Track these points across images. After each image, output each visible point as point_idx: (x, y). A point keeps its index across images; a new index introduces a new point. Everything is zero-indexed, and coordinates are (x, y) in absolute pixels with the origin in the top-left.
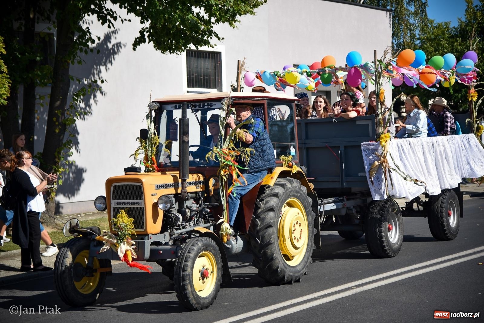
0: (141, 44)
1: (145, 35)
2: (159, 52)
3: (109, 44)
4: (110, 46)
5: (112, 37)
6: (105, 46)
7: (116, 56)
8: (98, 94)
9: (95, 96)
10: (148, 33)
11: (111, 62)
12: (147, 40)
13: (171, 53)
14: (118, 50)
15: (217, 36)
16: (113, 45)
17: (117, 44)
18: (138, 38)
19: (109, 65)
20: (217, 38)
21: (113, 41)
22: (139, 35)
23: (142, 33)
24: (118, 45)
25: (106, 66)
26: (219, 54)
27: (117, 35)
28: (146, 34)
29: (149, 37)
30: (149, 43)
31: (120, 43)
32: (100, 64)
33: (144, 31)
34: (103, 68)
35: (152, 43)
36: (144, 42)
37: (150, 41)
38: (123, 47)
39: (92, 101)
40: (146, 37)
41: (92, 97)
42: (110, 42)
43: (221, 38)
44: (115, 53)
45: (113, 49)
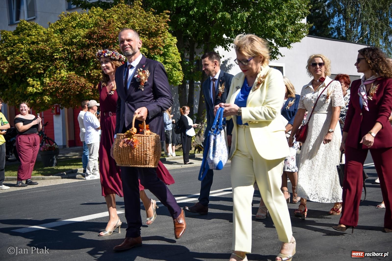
3: (226, 65)
4: (227, 66)
5: (228, 62)
7: (230, 71)
14: (231, 67)
15: (281, 55)
16: (228, 66)
20: (281, 56)
21: (229, 63)
24: (231, 65)
26: (282, 67)
27: (230, 61)
38: (233, 66)
42: (227, 64)
43: (283, 55)
44: (229, 69)
45: (228, 67)
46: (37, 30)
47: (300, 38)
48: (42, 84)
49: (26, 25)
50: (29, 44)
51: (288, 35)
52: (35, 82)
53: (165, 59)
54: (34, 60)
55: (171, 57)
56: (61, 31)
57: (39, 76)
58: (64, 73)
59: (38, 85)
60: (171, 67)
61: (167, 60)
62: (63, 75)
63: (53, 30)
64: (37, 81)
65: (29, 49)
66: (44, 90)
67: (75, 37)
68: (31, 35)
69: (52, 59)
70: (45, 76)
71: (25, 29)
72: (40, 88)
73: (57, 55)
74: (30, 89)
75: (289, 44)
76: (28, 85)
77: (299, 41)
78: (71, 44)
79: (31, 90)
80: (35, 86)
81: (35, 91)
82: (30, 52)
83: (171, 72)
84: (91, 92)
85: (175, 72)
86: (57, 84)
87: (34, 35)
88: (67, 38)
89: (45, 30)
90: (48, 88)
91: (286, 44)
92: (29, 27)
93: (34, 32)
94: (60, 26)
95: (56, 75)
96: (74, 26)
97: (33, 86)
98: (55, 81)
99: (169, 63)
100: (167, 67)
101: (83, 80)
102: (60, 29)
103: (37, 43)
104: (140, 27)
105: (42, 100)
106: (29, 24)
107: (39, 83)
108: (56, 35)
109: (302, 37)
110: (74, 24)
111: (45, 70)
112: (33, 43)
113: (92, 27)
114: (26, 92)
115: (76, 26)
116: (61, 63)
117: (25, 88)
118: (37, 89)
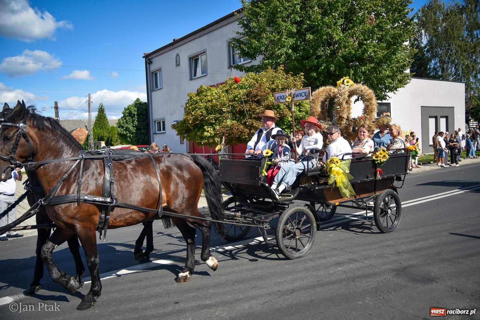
12: (360, 100)
22: (357, 98)
26: (390, 103)
29: (361, 99)
35: (362, 101)
36: (359, 100)
37: (361, 100)
40: (360, 99)
43: (390, 97)
46: (211, 92)
47: (405, 85)
48: (214, 129)
49: (204, 89)
50: (206, 102)
51: (395, 83)
52: (209, 129)
53: (300, 108)
54: (209, 113)
55: (304, 106)
56: (227, 91)
57: (212, 124)
58: (229, 122)
59: (211, 130)
60: (304, 114)
61: (301, 109)
62: (228, 124)
63: (221, 91)
64: (210, 128)
65: (206, 105)
66: (215, 134)
67: (236, 96)
68: (207, 96)
69: (221, 112)
70: (216, 124)
71: (204, 91)
72: (212, 133)
73: (224, 109)
74: (206, 134)
75: (396, 89)
76: (205, 130)
77: (404, 87)
78: (234, 100)
80: (209, 131)
81: (209, 135)
82: (207, 109)
83: (305, 117)
84: (247, 135)
85: (307, 118)
86: (224, 130)
87: (209, 96)
88: (231, 97)
89: (216, 91)
90: (218, 132)
91: (393, 89)
92: (206, 90)
93: (209, 93)
94: (226, 87)
95: (223, 124)
96: (236, 87)
97: (208, 132)
98: (223, 127)
99: (303, 111)
100: (301, 114)
101: (242, 127)
102: (226, 90)
103: (211, 101)
104: (282, 86)
105: (214, 140)
106: (206, 88)
107: (212, 129)
108: (223, 94)
109: (406, 84)
110: (235, 86)
111: (216, 120)
112: (209, 101)
113: (248, 88)
114: (203, 135)
115: (237, 88)
116: (227, 115)
117: (203, 133)
118: (210, 133)
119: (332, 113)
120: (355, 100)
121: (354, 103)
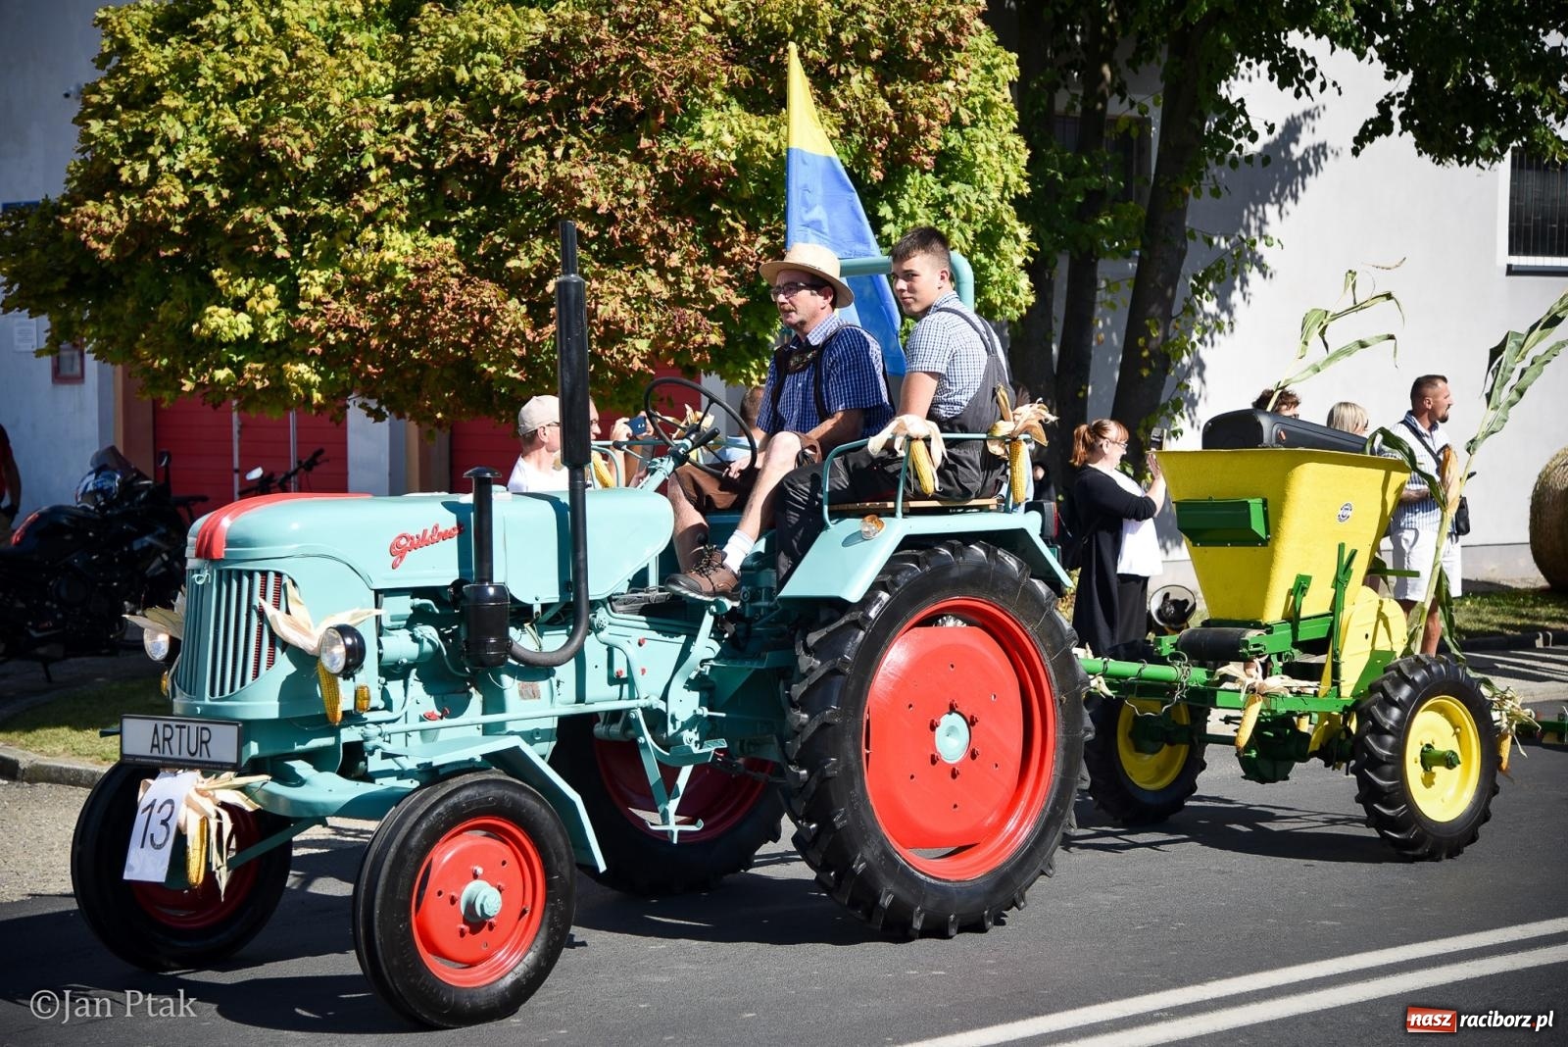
0: (1377, 139)
1: (1391, 114)
2: (1427, 157)
3: (1293, 146)
4: (1297, 151)
5: (1304, 129)
6: (1283, 154)
7: (1309, 180)
8: (1254, 275)
9: (1244, 281)
10: (1403, 109)
11: (1295, 197)
12: (1397, 126)
13: (1461, 164)
14: (1317, 163)
16: (1305, 151)
17: (1315, 149)
18: (1372, 121)
19: (1289, 204)
21: (1306, 140)
22: (1375, 113)
23: (1384, 107)
24: (1320, 151)
25: (1281, 207)
27: (1317, 123)
28: (1396, 111)
29: (1402, 117)
30: (1400, 134)
31: (1324, 146)
32: (1265, 200)
33: (1392, 102)
34: (1271, 211)
35: (1409, 136)
36: (1389, 132)
37: (1405, 128)
38: (1329, 153)
39: (1236, 297)
40: (1395, 118)
41: (1238, 283)
42: (1297, 141)
45: (1304, 160)
48: (288, 294)
52: (249, 284)
58: (397, 246)
59: (264, 297)
62: (389, 255)
66: (292, 333)
67: (462, 57)
70: (305, 253)
72: (272, 318)
74: (220, 319)
76: (212, 294)
79: (221, 322)
80: (249, 304)
81: (247, 329)
86: (361, 302)
90: (317, 321)
95: (358, 256)
97: (239, 305)
98: (352, 283)
105: (279, 376)
107: (271, 289)
117: (196, 313)
118: (257, 320)
119: (1182, 212)
120: (1364, 129)
121: (1356, 152)
